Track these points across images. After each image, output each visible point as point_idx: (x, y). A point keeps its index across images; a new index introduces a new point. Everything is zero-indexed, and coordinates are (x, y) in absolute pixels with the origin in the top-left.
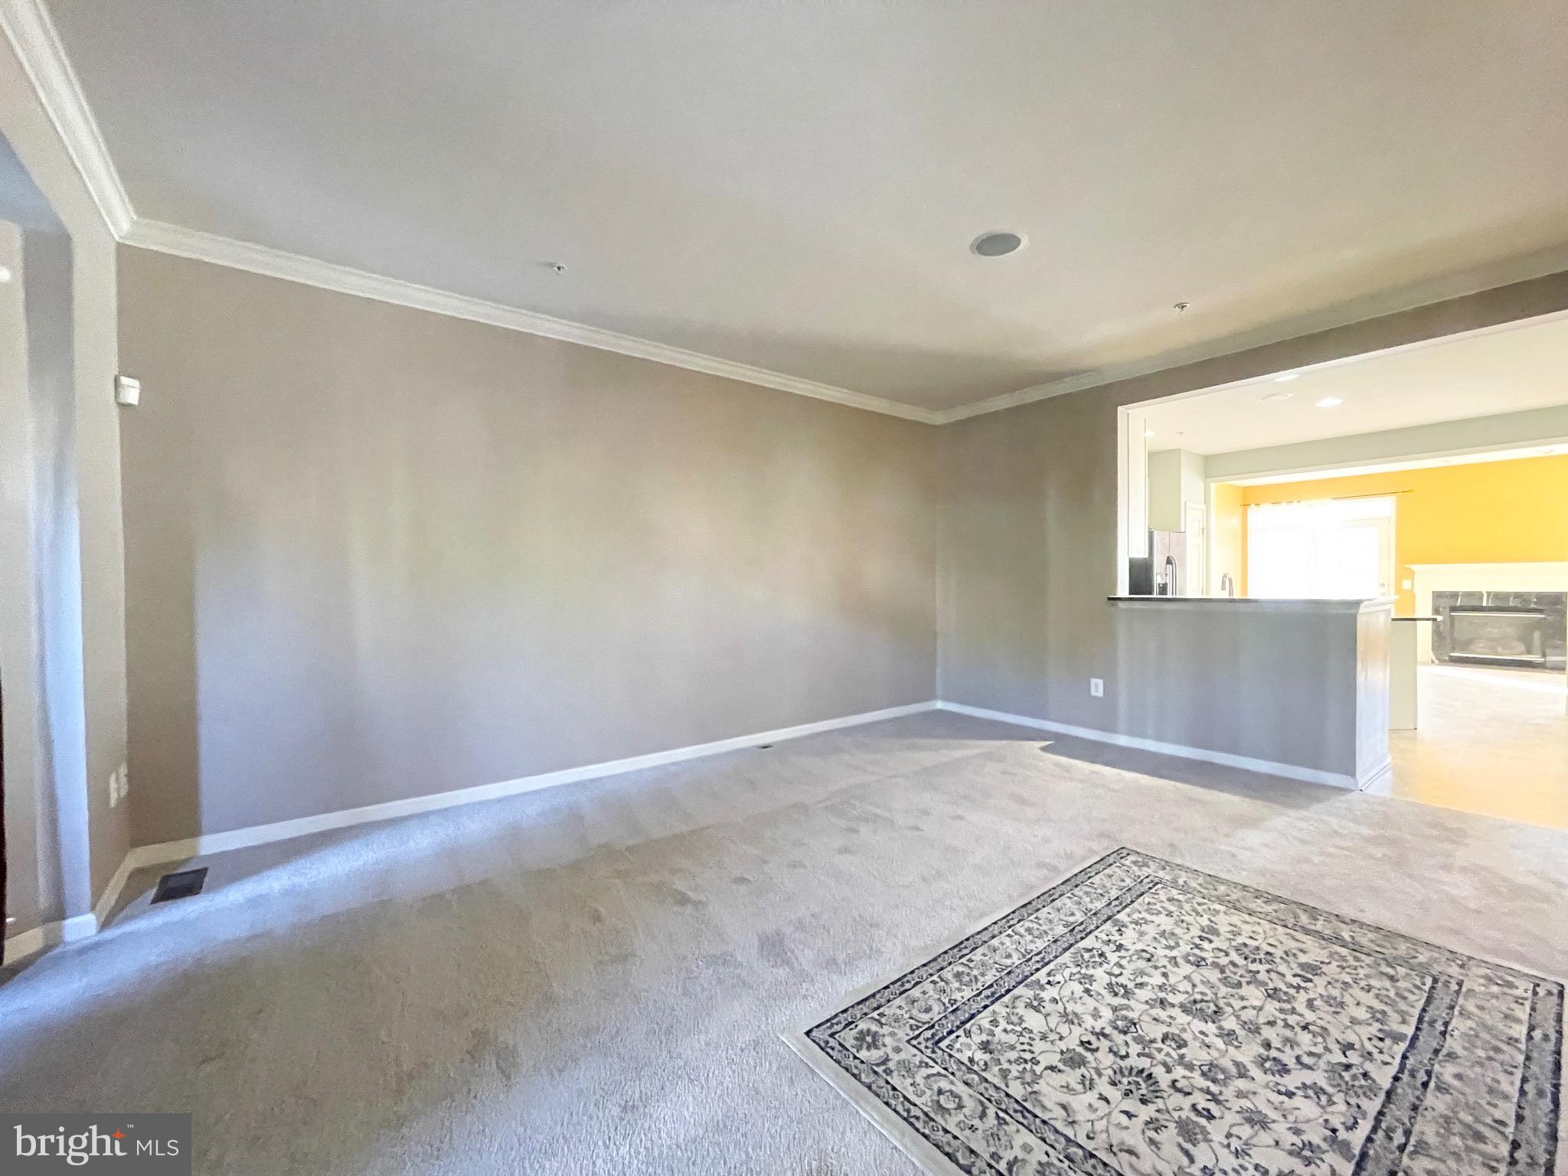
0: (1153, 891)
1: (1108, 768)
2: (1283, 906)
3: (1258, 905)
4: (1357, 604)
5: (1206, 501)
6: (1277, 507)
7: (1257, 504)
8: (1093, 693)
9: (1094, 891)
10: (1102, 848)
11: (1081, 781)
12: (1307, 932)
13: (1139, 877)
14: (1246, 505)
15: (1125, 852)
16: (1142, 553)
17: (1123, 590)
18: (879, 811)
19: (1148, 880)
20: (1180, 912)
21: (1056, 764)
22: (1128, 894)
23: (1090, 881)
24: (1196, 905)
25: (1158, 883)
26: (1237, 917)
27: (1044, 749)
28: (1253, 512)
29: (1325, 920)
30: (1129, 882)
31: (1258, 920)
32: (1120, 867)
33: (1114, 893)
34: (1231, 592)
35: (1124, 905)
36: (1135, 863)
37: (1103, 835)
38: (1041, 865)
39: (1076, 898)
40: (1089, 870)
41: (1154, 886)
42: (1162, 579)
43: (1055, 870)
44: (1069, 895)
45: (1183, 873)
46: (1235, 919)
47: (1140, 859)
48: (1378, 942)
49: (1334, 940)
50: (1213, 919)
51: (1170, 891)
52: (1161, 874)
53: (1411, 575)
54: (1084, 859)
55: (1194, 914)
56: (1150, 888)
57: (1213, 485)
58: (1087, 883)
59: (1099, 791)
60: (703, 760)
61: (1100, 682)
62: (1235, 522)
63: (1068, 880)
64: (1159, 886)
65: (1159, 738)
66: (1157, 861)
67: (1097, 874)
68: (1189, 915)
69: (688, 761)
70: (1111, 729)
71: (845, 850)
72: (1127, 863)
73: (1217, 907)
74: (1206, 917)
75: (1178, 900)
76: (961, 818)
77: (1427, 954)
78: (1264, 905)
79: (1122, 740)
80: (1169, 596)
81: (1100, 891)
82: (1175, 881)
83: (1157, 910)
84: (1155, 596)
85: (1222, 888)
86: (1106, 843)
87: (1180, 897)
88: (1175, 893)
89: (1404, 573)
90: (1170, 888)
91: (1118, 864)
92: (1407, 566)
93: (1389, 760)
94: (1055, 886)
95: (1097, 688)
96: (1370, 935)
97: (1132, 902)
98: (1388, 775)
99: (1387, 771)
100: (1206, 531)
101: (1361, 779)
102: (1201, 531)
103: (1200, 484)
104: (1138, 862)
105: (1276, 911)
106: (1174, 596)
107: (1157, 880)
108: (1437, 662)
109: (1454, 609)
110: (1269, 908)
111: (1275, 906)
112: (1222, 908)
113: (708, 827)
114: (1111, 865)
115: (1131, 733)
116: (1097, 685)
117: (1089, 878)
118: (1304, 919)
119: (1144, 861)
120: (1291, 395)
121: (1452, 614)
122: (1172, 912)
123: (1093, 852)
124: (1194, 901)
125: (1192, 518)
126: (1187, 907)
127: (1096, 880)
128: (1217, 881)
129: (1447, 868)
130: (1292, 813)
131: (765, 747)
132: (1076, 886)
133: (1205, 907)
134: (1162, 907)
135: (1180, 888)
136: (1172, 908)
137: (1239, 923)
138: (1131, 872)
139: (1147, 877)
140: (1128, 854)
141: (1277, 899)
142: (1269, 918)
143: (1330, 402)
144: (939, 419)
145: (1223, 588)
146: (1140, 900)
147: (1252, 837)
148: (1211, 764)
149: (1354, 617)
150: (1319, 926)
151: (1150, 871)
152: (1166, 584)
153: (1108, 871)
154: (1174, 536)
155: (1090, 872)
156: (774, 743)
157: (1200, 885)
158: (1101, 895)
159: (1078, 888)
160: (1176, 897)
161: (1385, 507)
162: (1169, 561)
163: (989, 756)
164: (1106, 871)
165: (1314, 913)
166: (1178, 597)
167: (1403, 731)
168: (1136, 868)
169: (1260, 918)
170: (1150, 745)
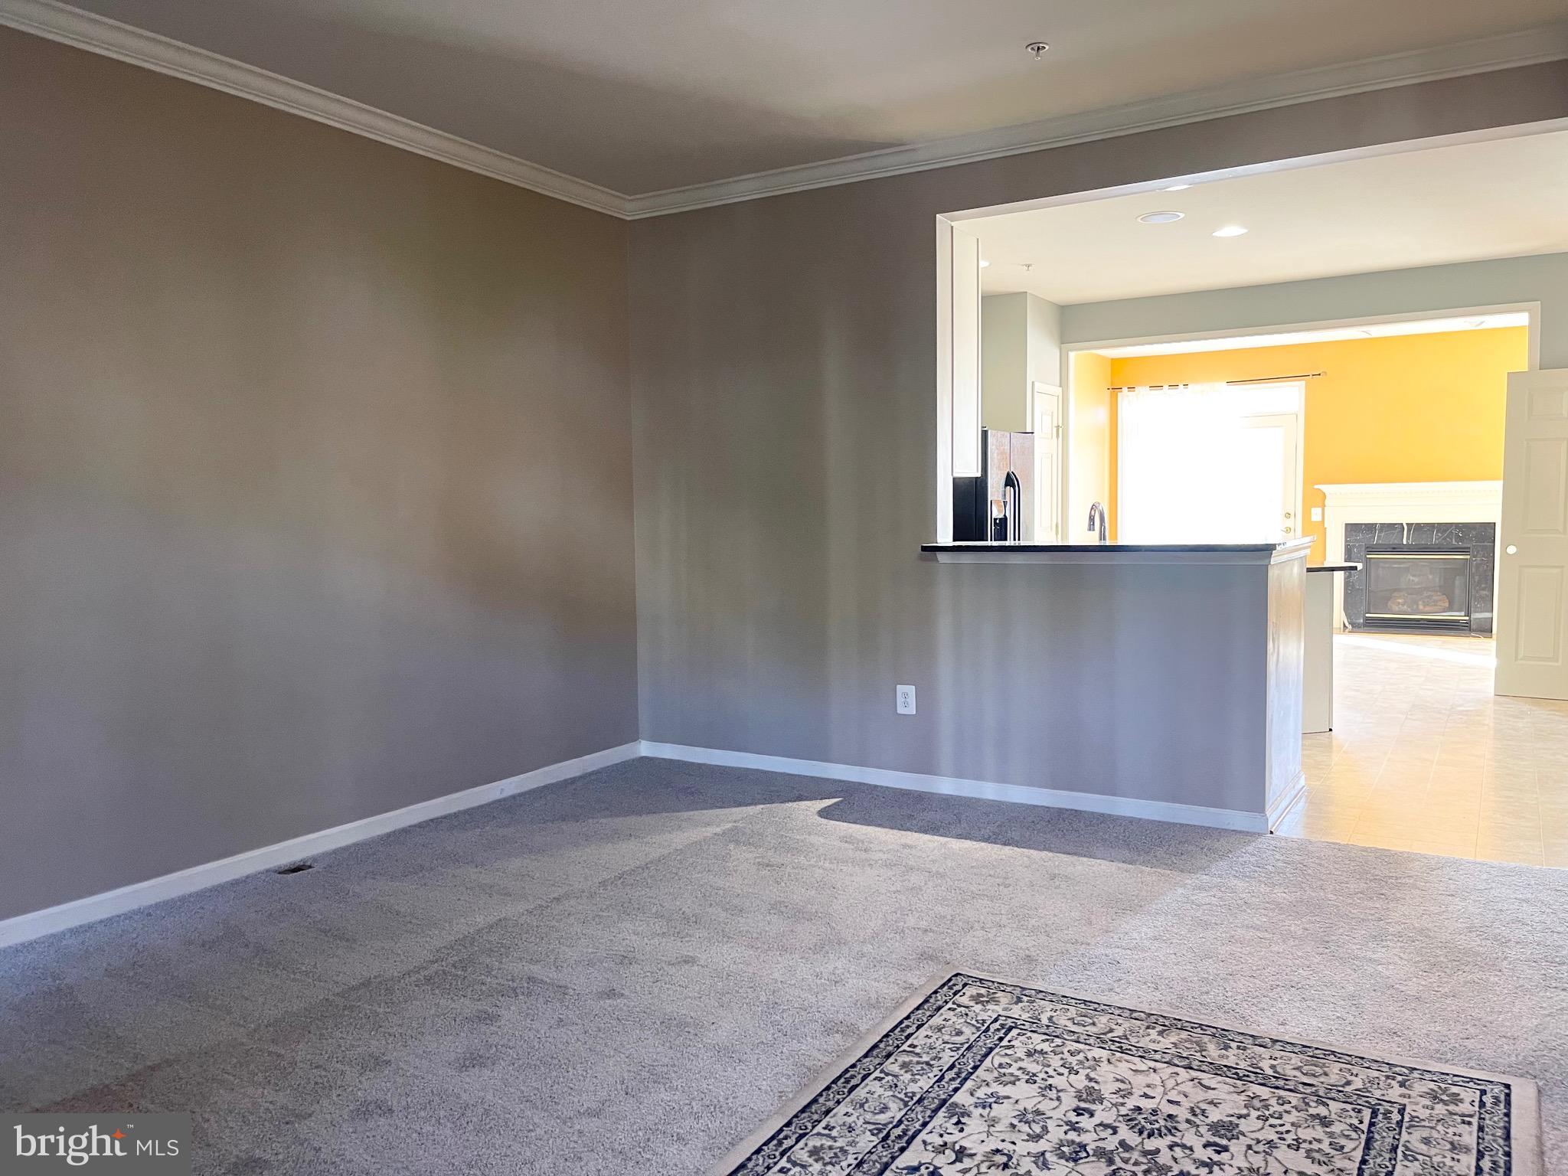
0: (1005, 1043)
1: (927, 837)
2: (1184, 1035)
3: (1151, 1040)
4: (1268, 549)
5: (1063, 382)
6: (1156, 392)
7: (1131, 388)
8: (901, 710)
9: (916, 1059)
10: (924, 980)
11: (889, 865)
12: (1218, 1070)
13: (984, 1021)
14: (1115, 389)
15: (960, 980)
16: (970, 469)
17: (945, 535)
18: (536, 970)
19: (997, 1025)
20: (1047, 1073)
21: (847, 839)
22: (970, 1055)
23: (909, 1042)
24: (1067, 1055)
25: (1010, 1029)
26: (1124, 1065)
27: (824, 813)
28: (1125, 398)
29: (1239, 1048)
30: (969, 1033)
31: (1152, 1064)
32: (954, 1010)
33: (947, 1058)
34: (1102, 537)
35: (963, 1075)
36: (977, 999)
37: (925, 957)
38: (829, 1029)
39: (890, 1078)
40: (906, 1023)
41: (1006, 1034)
42: (999, 511)
43: (851, 1031)
44: (877, 1074)
45: (1048, 1006)
46: (1123, 1069)
47: (983, 991)
48: (1305, 1069)
49: (1253, 1077)
50: (1092, 1075)
51: (1030, 1038)
52: (1016, 1011)
53: (1321, 500)
54: (898, 1005)
55: (1066, 1071)
56: (1001, 1039)
57: (1072, 355)
58: (905, 1047)
59: (915, 879)
60: (146, 913)
61: (911, 690)
62: (1102, 415)
63: (875, 1046)
64: (1014, 1032)
65: (1003, 778)
66: (1009, 989)
67: (919, 1027)
68: (1059, 1074)
69: (108, 922)
70: (926, 766)
71: (473, 1061)
72: (964, 1000)
73: (1097, 1053)
74: (1083, 1072)
75: (1041, 1052)
76: (689, 961)
77: (1364, 1074)
78: (1160, 1038)
79: (945, 786)
80: (1009, 542)
81: (925, 1058)
82: (1035, 1021)
83: (1012, 1075)
84: (989, 543)
85: (1103, 1020)
86: (931, 968)
87: (1046, 1047)
88: (1037, 1041)
89: (1314, 498)
90: (1029, 1034)
91: (950, 1005)
92: (1316, 487)
93: (1302, 782)
94: (853, 1061)
95: (906, 699)
96: (1296, 1060)
97: (975, 1068)
98: (1301, 804)
99: (1301, 798)
100: (1061, 431)
101: (1272, 814)
102: (1055, 429)
103: (1055, 352)
104: (982, 996)
105: (1175, 1045)
106: (1017, 543)
107: (1009, 1022)
108: (1350, 627)
109: (1371, 549)
110: (1166, 1042)
111: (1174, 1037)
112: (1105, 1054)
113: (169, 1063)
114: (939, 1008)
115: (959, 774)
116: (906, 695)
117: (908, 1037)
118: (1213, 1051)
119: (988, 994)
120: (1182, 215)
121: (1368, 556)
122: (1034, 1075)
123: (913, 989)
124: (1065, 1050)
125: (1042, 412)
126: (1055, 1062)
127: (919, 1038)
128: (1095, 1010)
129: (1379, 938)
130: (1190, 880)
131: (297, 869)
132: (888, 1056)
133: (1081, 1057)
134: (1020, 1068)
135: (1043, 1030)
136: (1033, 1068)
137: (1128, 1075)
138: (971, 1014)
139: (996, 1020)
140: (965, 985)
141: (1178, 1025)
142: (1167, 1058)
143: (1231, 231)
144: (631, 209)
145: (1091, 527)
146: (987, 1062)
147: (1139, 928)
148: (1076, 814)
149: (1265, 569)
150: (1232, 1058)
151: (999, 1009)
152: (1005, 518)
153: (937, 1020)
154: (1017, 439)
155: (908, 1027)
156: (315, 859)
157: (1072, 1019)
158: (927, 1063)
159: (891, 1060)
160: (1038, 1048)
161: (1290, 397)
162: (1010, 481)
163: (734, 836)
164: (931, 1022)
165: (1222, 1036)
166: (1023, 543)
167: (1319, 734)
168: (978, 1008)
169: (1156, 1061)
170: (989, 791)
